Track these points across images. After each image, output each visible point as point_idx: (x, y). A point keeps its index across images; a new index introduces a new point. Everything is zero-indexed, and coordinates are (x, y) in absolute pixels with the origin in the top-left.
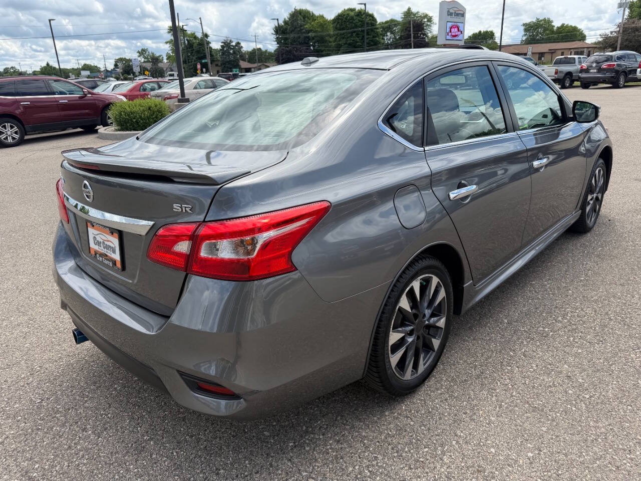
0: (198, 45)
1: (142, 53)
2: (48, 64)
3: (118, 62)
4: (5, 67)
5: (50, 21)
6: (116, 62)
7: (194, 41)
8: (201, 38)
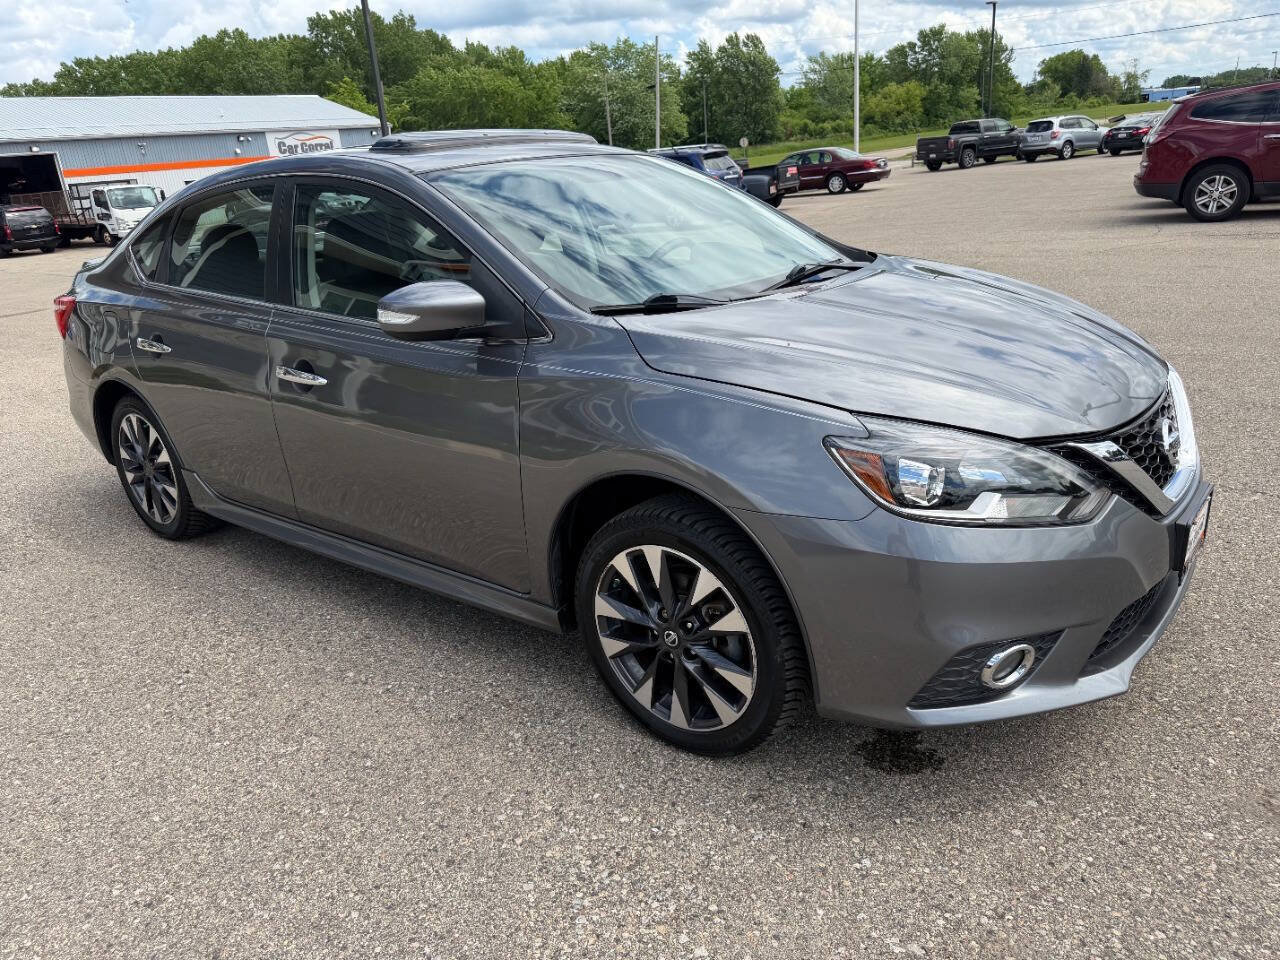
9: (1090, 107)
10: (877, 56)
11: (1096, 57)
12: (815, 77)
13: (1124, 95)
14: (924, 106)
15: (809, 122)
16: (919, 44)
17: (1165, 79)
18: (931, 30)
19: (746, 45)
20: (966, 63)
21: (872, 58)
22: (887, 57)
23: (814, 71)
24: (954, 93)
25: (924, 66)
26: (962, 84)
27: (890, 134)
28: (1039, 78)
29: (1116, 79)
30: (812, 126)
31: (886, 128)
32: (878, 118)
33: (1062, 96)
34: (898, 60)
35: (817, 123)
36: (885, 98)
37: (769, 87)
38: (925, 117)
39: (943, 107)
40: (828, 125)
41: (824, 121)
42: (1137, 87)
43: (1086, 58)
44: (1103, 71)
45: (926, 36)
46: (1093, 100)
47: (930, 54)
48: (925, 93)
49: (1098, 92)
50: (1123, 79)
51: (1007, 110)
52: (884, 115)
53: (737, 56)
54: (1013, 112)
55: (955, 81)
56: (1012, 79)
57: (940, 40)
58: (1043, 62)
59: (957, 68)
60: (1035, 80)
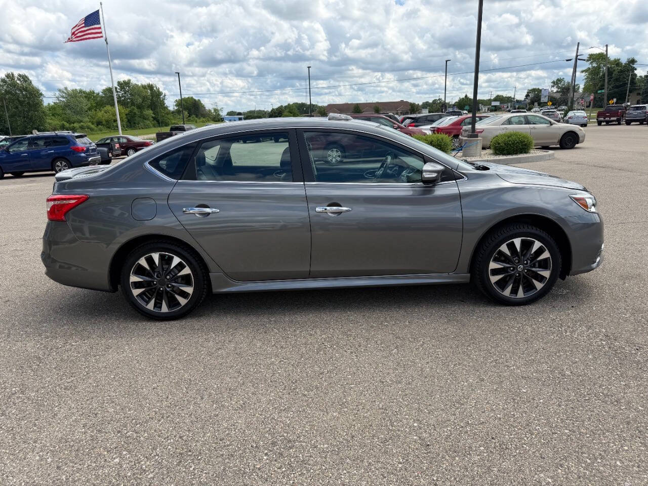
0: (618, 72)
1: (557, 83)
2: (466, 96)
3: (530, 93)
4: (433, 99)
5: (447, 61)
6: (528, 92)
7: (616, 68)
8: (625, 64)
9: (203, 122)
10: (96, 92)
11: (199, 100)
12: (64, 100)
13: (214, 118)
14: (127, 118)
15: (65, 123)
16: (118, 87)
17: (227, 112)
18: (124, 82)
19: (19, 80)
20: (144, 99)
21: (94, 93)
22: (102, 93)
23: (63, 97)
24: (142, 113)
25: (123, 98)
26: (144, 109)
27: (112, 131)
28: (176, 108)
29: (210, 111)
30: (67, 125)
31: (109, 128)
32: (104, 123)
33: (189, 116)
34: (109, 94)
35: (70, 124)
36: (106, 113)
37: (38, 104)
38: (128, 124)
39: (137, 119)
40: (76, 125)
41: (74, 123)
42: (219, 115)
43: (195, 100)
44: (203, 107)
45: (122, 84)
46: (202, 119)
47: (125, 93)
48: (127, 112)
49: (204, 116)
50: (213, 111)
51: (167, 121)
52: (107, 121)
53: (14, 85)
54: (170, 123)
55: (140, 107)
56: (166, 108)
57: (129, 87)
58: (176, 101)
59: (140, 100)
60: (174, 108)
